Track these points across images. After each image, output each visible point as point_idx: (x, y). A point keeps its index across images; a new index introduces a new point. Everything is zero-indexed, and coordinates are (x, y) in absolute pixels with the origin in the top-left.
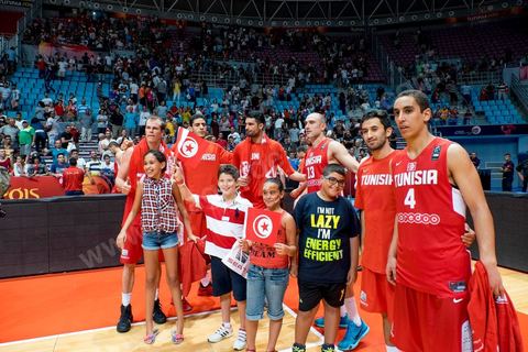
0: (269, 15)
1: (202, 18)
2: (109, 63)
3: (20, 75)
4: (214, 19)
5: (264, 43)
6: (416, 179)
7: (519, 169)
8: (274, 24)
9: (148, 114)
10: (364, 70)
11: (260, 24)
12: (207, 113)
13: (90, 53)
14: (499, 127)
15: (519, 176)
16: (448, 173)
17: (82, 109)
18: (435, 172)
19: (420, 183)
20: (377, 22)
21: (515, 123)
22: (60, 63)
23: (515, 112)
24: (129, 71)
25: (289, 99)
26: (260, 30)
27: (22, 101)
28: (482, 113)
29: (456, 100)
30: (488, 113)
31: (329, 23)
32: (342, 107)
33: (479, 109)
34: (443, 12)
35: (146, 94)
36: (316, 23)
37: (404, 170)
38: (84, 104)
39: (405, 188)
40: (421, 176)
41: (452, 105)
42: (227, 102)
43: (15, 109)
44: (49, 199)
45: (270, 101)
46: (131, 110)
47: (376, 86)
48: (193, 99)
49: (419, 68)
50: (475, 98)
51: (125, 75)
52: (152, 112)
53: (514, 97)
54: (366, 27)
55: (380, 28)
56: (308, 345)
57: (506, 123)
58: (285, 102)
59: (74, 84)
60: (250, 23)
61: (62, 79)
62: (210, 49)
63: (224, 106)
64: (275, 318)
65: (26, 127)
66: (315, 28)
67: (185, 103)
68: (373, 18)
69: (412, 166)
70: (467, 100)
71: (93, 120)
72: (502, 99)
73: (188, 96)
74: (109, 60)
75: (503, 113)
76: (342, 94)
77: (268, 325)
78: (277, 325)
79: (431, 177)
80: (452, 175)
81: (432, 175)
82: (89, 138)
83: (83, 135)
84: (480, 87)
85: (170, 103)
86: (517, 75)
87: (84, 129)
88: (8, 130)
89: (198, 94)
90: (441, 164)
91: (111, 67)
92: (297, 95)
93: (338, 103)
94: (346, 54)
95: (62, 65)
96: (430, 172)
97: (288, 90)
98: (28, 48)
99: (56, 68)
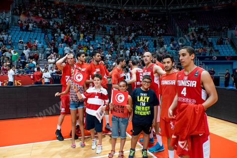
0: (123, 4)
1: (93, 5)
2: (51, 24)
3: (12, 29)
4: (98, 5)
5: (121, 17)
6: (187, 84)
7: (232, 76)
8: (125, 8)
9: (68, 48)
10: (165, 30)
11: (119, 8)
12: (95, 48)
13: (43, 20)
14: (225, 57)
15: (232, 79)
16: (201, 83)
17: (40, 45)
18: (196, 82)
19: (189, 86)
20: (172, 8)
21: (232, 55)
22: (30, 24)
23: (232, 50)
24: (60, 28)
25: (132, 42)
26: (119, 11)
27: (13, 41)
28: (218, 51)
29: (206, 44)
30: (220, 51)
31: (150, 8)
32: (155, 46)
33: (216, 49)
34: (201, 4)
35: (68, 39)
36: (144, 8)
37: (182, 79)
38: (40, 43)
39: (182, 87)
40: (190, 83)
41: (204, 46)
42: (104, 43)
43: (10, 45)
44: (28, 86)
45: (123, 43)
46: (61, 46)
47: (170, 37)
48: (89, 41)
49: (190, 29)
50: (214, 43)
51: (59, 30)
52: (70, 47)
53: (232, 44)
54: (167, 10)
55: (173, 10)
56: (136, 150)
57: (228, 55)
58: (130, 44)
59: (36, 33)
60: (115, 7)
61: (31, 31)
62: (97, 18)
63: (102, 45)
64: (123, 138)
65: (15, 53)
66: (144, 10)
67: (85, 43)
68: (170, 6)
69: (186, 78)
70: (211, 44)
71: (45, 50)
72: (227, 44)
73: (86, 40)
74: (51, 23)
75: (227, 51)
76: (155, 41)
77: (120, 141)
78: (123, 140)
79: (194, 84)
80: (202, 84)
81: (194, 83)
82: (43, 58)
83: (40, 57)
84: (217, 39)
85: (78, 43)
86: (234, 34)
87: (40, 54)
88: (7, 54)
89: (91, 39)
90: (198, 79)
91: (52, 26)
92: (135, 41)
93: (153, 44)
94: (158, 22)
95: (31, 25)
96: (193, 82)
97: (131, 38)
98: (16, 17)
99: (28, 26)
